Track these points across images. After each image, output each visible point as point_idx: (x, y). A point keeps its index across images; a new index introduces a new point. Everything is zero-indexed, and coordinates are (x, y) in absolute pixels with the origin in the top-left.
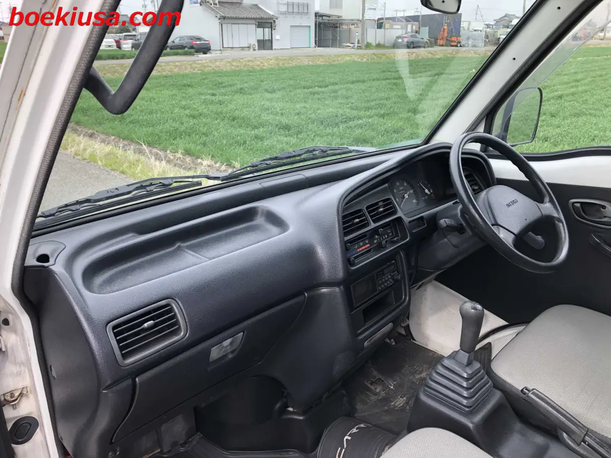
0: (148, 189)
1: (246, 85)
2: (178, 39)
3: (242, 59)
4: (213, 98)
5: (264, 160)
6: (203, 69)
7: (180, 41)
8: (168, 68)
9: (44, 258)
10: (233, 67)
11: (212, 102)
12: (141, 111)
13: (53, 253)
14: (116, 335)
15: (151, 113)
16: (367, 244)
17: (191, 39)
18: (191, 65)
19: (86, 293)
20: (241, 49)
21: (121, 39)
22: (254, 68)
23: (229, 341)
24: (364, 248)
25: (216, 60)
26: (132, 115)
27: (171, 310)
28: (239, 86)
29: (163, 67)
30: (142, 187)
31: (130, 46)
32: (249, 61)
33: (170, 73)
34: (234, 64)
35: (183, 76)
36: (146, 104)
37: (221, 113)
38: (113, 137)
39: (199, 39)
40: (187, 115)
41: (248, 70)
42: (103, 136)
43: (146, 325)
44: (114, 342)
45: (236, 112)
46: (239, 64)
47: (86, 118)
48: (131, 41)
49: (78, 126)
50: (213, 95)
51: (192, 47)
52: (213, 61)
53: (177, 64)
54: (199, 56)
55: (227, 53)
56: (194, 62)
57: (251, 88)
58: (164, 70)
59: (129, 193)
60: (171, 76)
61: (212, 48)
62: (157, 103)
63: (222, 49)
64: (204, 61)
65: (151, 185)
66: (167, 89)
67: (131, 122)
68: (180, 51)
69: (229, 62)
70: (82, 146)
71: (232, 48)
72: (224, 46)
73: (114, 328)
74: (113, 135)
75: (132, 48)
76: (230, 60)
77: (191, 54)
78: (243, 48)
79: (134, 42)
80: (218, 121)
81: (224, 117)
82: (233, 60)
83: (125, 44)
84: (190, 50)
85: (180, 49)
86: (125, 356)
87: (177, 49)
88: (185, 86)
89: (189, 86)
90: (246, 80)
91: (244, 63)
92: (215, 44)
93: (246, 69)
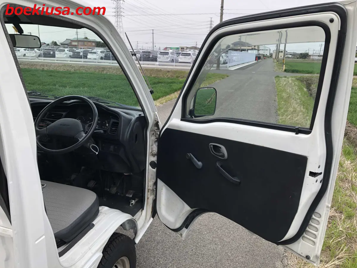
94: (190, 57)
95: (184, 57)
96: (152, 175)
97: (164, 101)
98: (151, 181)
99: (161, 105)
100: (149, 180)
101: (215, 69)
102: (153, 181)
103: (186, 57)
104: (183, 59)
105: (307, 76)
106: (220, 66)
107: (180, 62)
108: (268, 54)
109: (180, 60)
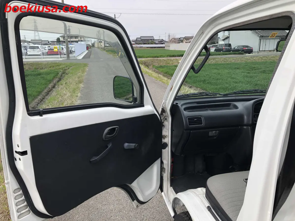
0: (202, 94)
1: (267, 69)
2: (237, 47)
3: (268, 56)
4: (248, 74)
5: (238, 91)
6: (247, 61)
7: (237, 48)
8: (230, 60)
9: (177, 103)
10: (263, 60)
11: (247, 77)
12: (213, 79)
13: (179, 103)
14: (188, 120)
15: (217, 79)
17: (243, 47)
18: (241, 59)
19: (184, 111)
20: (269, 51)
21: (210, 47)
22: (274, 61)
23: (214, 132)
25: (254, 57)
26: (209, 80)
27: (201, 119)
28: (263, 70)
29: (227, 60)
30: (201, 94)
31: (214, 50)
32: (272, 57)
33: (230, 63)
34: (264, 58)
35: (236, 64)
36: (216, 75)
37: (250, 82)
38: (199, 89)
39: (247, 47)
40: (233, 82)
41: (270, 62)
42: (195, 88)
43: (195, 120)
44: (188, 121)
45: (258, 82)
46: (266, 59)
47: (190, 80)
48: (215, 48)
49: (186, 83)
50: (249, 73)
51: (243, 51)
52: (252, 57)
53: (234, 58)
54: (246, 55)
55: (261, 54)
56: (243, 57)
57: (270, 71)
58: (227, 61)
59: (197, 94)
60: (230, 64)
61: (253, 51)
62: (221, 76)
63: (259, 51)
64: (248, 57)
65: (203, 93)
66: (227, 70)
67: (208, 83)
68: (237, 52)
69: (261, 58)
70: (186, 91)
71: (264, 51)
72: (260, 50)
73: (188, 118)
74: (199, 88)
75: (215, 51)
76: (262, 57)
77: (242, 54)
78: (270, 51)
79: (216, 48)
80: (248, 85)
81: (252, 84)
82: (263, 57)
83: (212, 49)
84: (242, 52)
85: (237, 51)
86: (189, 125)
87: (236, 51)
88: (235, 68)
89: (238, 68)
90: (268, 67)
91: (269, 58)
92: (255, 49)
93: (269, 61)
94: (39, 49)
95: (33, 50)
101: (66, 59)
103: (35, 50)
104: (32, 52)
105: (144, 60)
106: (70, 56)
107: (29, 55)
108: (91, 44)
109: (29, 53)
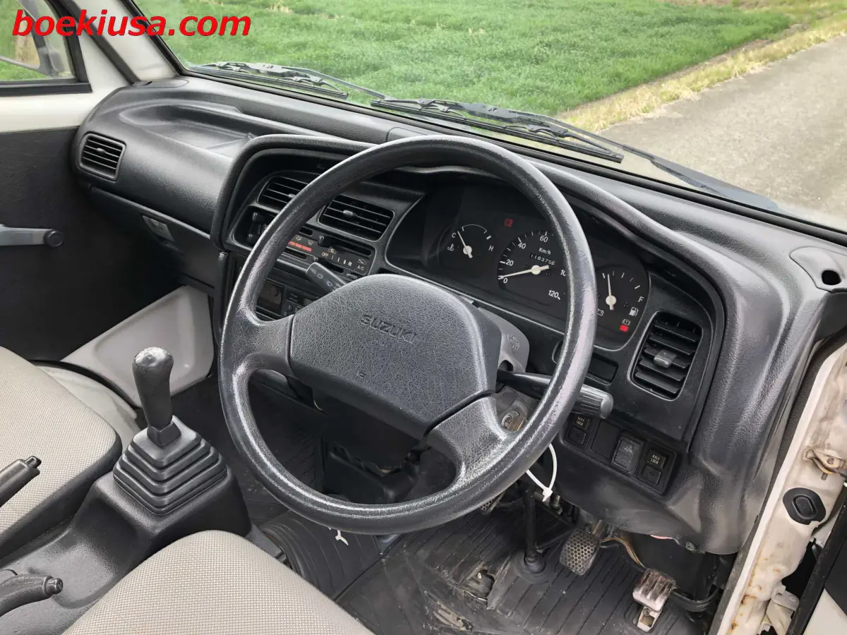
16: (309, 246)
23: (156, 222)
24: (300, 246)
96: (780, 545)
97: (706, 82)
98: (770, 569)
99: (695, 97)
100: (761, 561)
102: (778, 571)
